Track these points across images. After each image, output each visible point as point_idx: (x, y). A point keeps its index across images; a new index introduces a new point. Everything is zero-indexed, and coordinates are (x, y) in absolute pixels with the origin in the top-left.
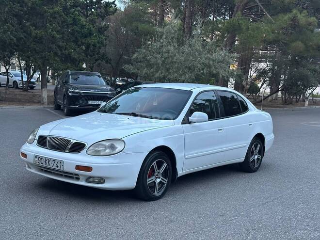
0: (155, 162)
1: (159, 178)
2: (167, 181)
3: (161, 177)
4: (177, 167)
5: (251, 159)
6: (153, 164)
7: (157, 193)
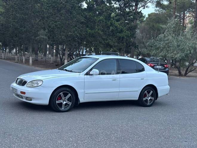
0: (62, 93)
1: (66, 101)
2: (71, 103)
3: (67, 101)
4: (79, 97)
5: (144, 99)
6: (61, 93)
7: (63, 109)
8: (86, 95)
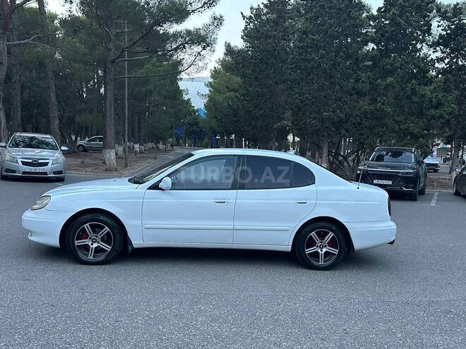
1: (98, 242)
2: (110, 247)
3: (101, 243)
5: (309, 251)
6: (87, 226)
7: (91, 258)
8: (145, 231)
